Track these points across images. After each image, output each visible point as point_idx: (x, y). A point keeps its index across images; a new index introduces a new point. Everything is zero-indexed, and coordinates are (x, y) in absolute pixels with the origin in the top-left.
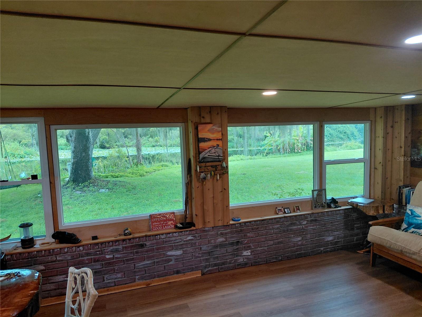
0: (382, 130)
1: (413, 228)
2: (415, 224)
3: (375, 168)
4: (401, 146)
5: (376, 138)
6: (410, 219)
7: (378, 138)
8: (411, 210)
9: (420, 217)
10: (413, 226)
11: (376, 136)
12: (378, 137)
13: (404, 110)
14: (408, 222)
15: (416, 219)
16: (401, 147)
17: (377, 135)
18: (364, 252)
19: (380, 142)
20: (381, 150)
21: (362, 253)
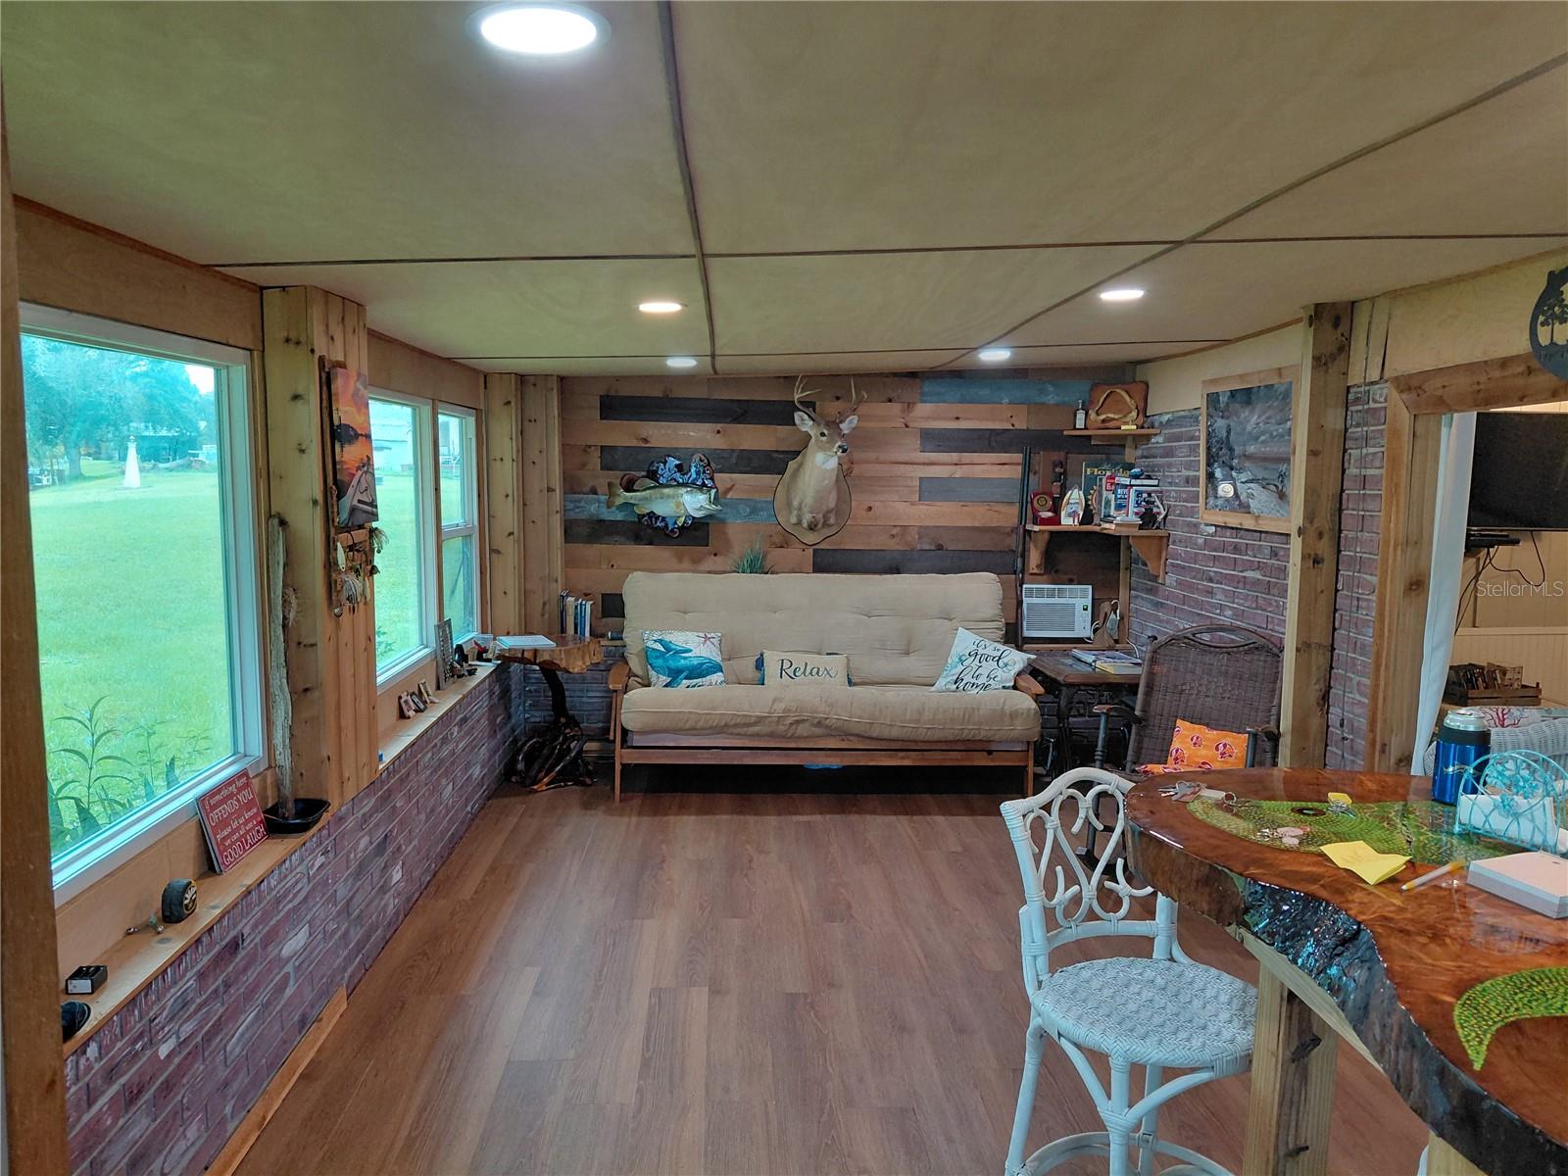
0: (511, 439)
1: (686, 678)
2: (687, 668)
3: (494, 551)
4: (552, 486)
5: (492, 463)
6: (671, 662)
7: (498, 462)
8: (660, 641)
9: (691, 651)
10: (685, 674)
11: (491, 457)
12: (498, 459)
13: (555, 391)
14: (668, 667)
15: (685, 658)
16: (550, 490)
17: (496, 453)
18: (547, 785)
19: (506, 475)
20: (510, 498)
21: (544, 788)
